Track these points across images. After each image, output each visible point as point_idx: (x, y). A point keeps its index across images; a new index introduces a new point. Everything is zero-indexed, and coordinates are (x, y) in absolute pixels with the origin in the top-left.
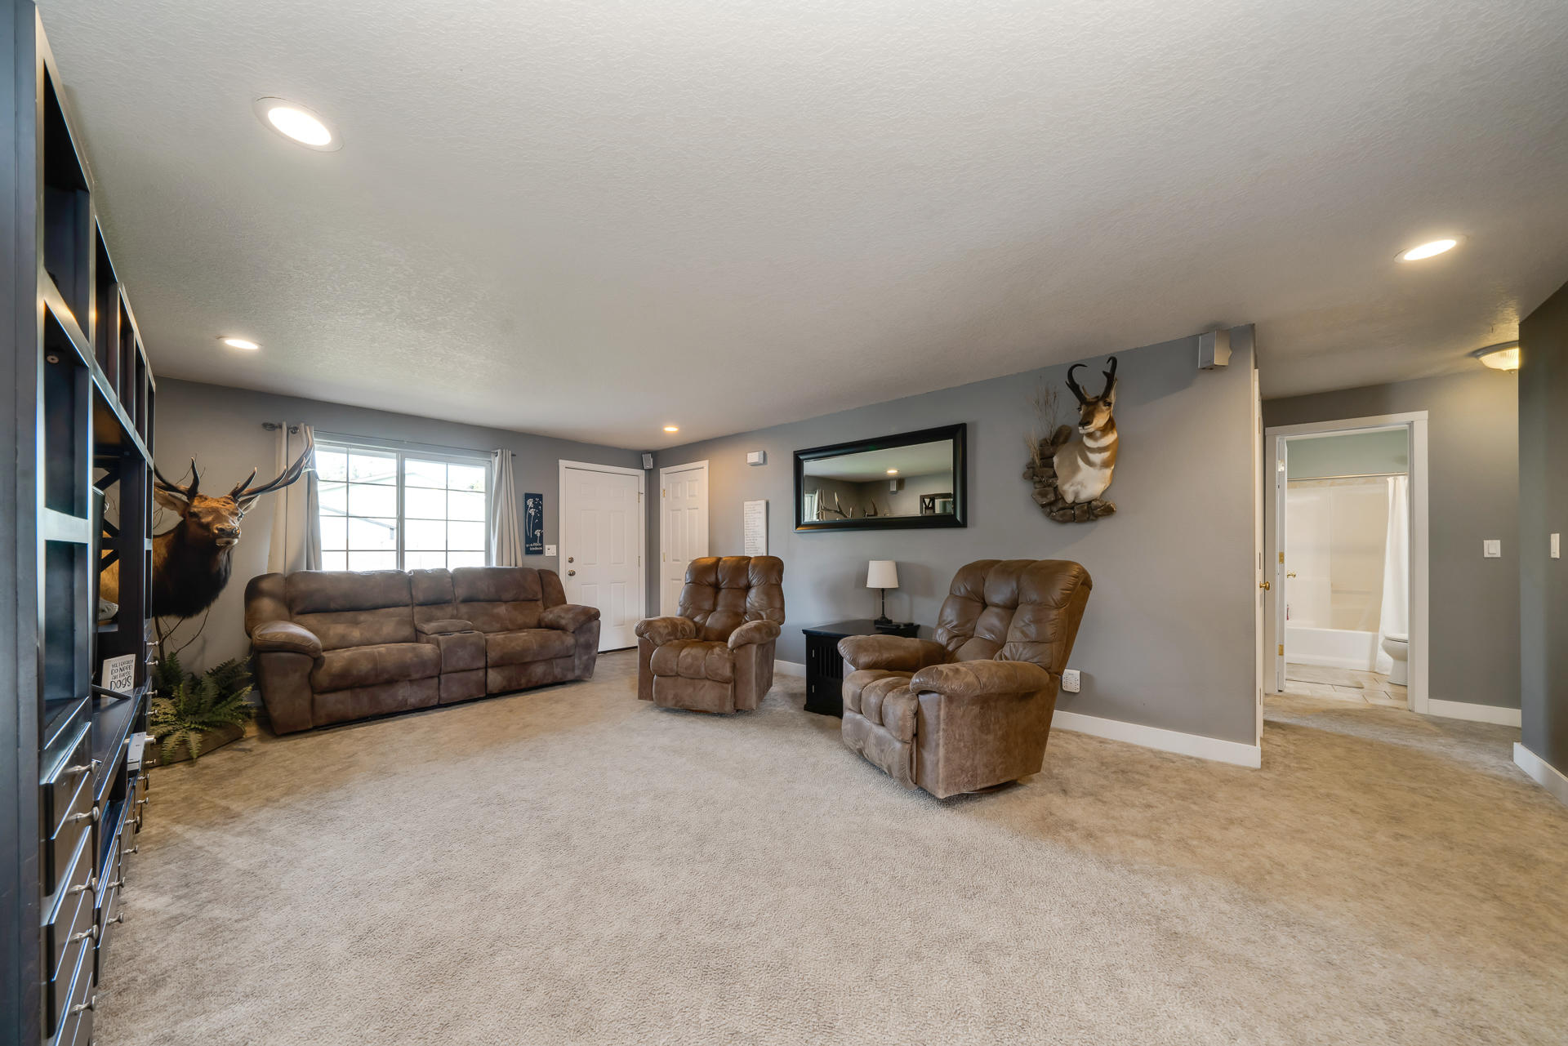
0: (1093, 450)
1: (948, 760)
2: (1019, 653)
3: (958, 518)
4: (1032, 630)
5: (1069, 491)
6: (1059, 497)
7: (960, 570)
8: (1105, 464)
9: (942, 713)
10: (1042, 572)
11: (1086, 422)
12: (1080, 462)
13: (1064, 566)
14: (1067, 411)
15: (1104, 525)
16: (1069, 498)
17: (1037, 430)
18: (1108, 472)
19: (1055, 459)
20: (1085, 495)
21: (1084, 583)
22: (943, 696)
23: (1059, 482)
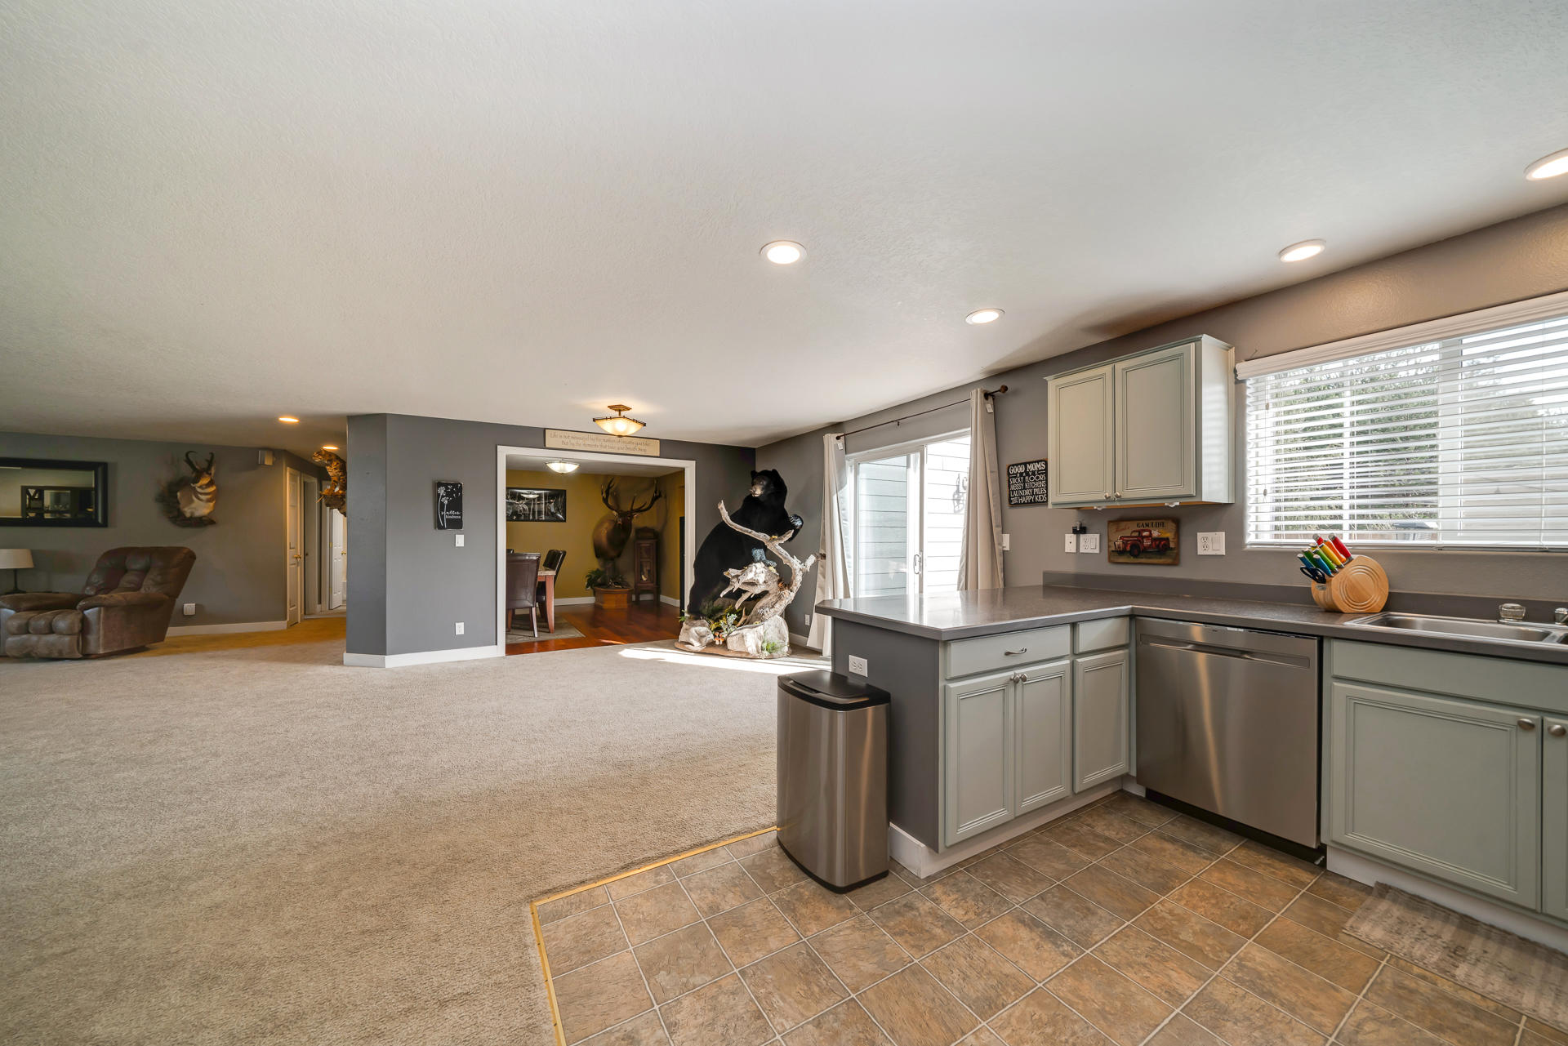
0: (201, 494)
1: (105, 636)
2: (150, 588)
3: (100, 520)
4: (159, 579)
5: (188, 512)
6: (181, 514)
7: (105, 554)
8: (209, 501)
9: (102, 615)
10: (166, 553)
11: (196, 480)
12: (194, 498)
13: (179, 549)
14: (186, 470)
15: (210, 530)
16: (188, 515)
17: (165, 475)
18: (211, 504)
19: (179, 494)
20: (197, 514)
21: (191, 557)
22: (102, 608)
23: (181, 506)
